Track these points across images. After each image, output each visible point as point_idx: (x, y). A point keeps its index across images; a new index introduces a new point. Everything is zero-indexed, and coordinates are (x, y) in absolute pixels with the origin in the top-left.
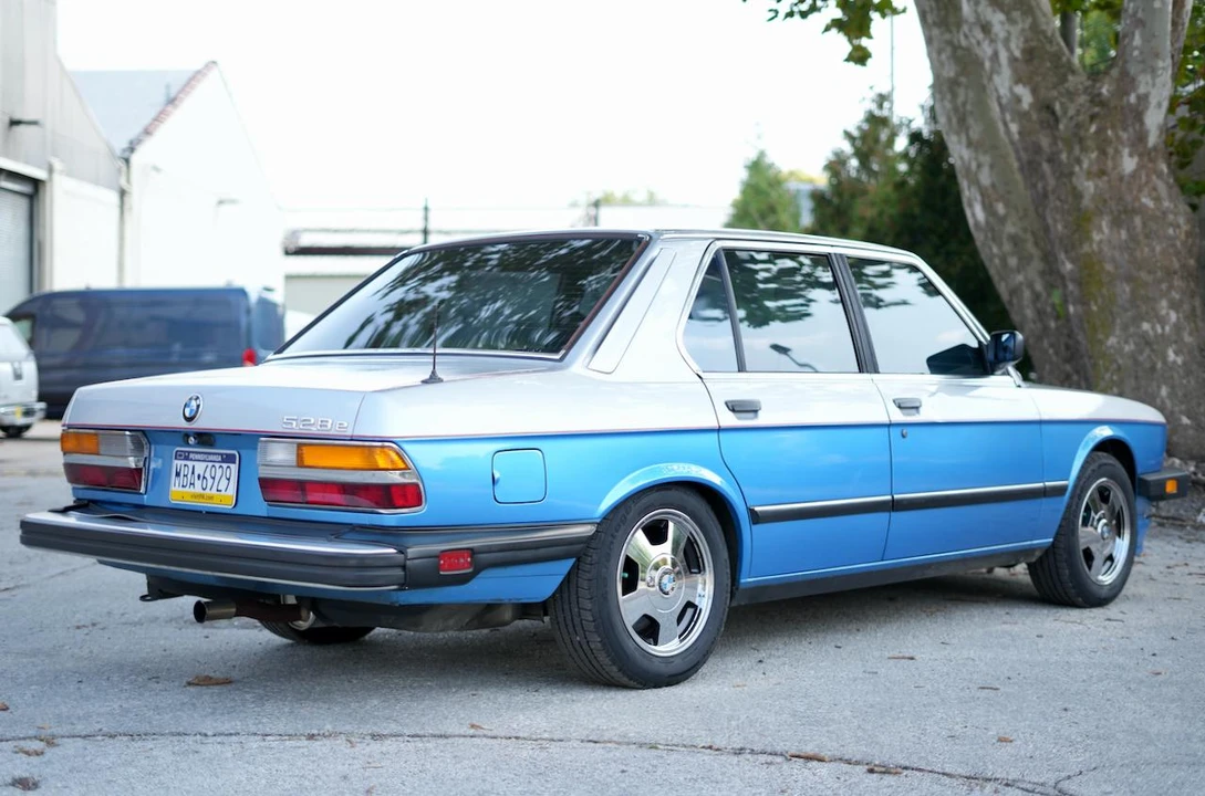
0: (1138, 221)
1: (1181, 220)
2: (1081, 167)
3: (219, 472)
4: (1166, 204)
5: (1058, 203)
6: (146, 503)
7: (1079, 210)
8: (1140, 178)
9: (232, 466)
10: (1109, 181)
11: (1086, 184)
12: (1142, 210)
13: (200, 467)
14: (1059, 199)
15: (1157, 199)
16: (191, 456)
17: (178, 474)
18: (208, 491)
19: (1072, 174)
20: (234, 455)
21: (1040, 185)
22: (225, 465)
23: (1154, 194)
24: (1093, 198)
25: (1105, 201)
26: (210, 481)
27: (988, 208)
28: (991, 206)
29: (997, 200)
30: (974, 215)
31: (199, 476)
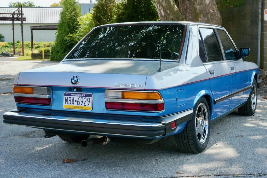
0: (209, 16)
1: (219, 15)
2: (196, 2)
3: (84, 100)
4: (216, 12)
5: (190, 11)
7: (196, 13)
8: (210, 5)
9: (90, 98)
10: (203, 6)
11: (198, 6)
12: (210, 13)
13: (76, 98)
14: (190, 10)
15: (214, 11)
16: (71, 94)
17: (66, 100)
18: (80, 105)
19: (194, 4)
20: (91, 95)
21: (185, 6)
22: (87, 98)
23: (213, 9)
24: (199, 10)
25: (202, 11)
26: (81, 103)
27: (165, 12)
28: (166, 11)
29: (168, 10)
30: (161, 13)
31: (76, 101)
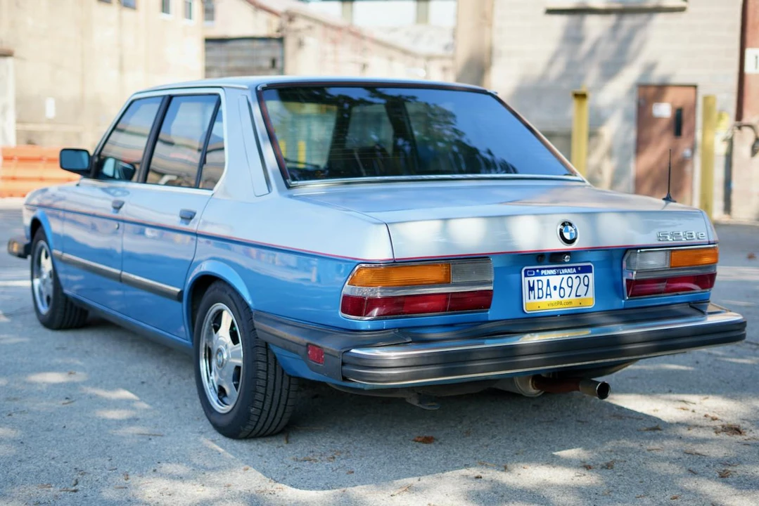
3: (576, 282)
6: (490, 319)
9: (589, 275)
13: (555, 281)
16: (543, 272)
17: (531, 289)
18: (566, 298)
20: (591, 266)
22: (582, 276)
26: (568, 290)
31: (555, 288)
